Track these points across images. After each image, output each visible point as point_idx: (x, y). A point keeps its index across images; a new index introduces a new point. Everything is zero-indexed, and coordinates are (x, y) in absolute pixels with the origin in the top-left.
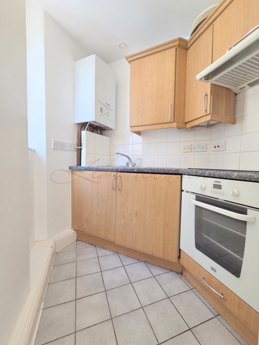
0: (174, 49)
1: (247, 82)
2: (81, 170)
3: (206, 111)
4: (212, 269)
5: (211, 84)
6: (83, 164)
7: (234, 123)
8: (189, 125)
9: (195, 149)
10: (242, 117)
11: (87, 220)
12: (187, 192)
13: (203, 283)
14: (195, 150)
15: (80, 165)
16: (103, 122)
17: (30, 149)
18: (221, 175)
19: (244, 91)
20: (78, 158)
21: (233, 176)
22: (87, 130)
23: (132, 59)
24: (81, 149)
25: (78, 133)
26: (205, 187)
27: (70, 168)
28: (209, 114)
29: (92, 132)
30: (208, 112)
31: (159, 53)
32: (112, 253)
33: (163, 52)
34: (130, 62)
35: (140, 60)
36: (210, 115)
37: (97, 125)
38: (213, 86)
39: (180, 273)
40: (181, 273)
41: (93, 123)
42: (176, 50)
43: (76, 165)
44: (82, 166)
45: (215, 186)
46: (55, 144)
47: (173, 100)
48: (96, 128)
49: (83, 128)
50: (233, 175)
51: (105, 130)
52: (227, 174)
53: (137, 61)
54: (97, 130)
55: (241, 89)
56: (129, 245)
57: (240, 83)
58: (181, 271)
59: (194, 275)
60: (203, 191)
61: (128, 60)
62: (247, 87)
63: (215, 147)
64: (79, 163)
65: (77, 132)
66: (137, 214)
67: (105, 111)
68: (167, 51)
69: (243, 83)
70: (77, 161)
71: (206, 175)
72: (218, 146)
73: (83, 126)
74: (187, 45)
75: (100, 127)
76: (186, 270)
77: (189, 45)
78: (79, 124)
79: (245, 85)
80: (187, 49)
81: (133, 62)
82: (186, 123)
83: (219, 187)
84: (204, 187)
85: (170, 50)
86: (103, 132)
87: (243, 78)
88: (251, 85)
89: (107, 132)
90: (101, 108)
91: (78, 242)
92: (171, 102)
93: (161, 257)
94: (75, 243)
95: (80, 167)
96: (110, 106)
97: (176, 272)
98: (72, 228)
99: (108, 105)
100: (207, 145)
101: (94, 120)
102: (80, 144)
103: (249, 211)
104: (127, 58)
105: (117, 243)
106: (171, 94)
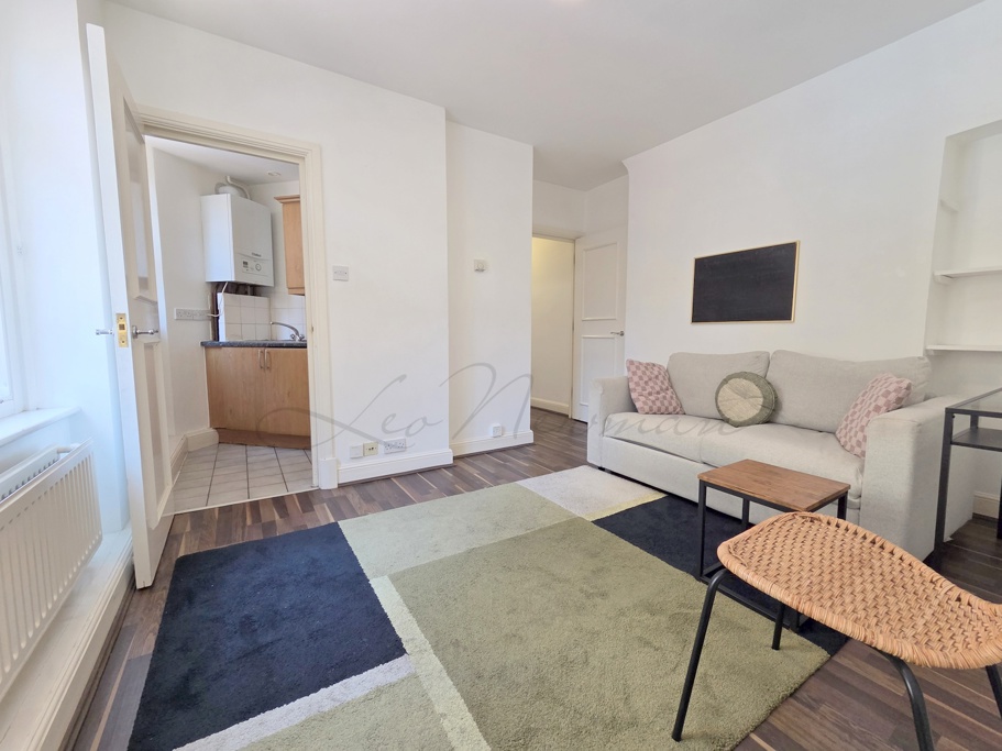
2: (219, 346)
15: (218, 339)
20: (214, 330)
22: (225, 291)
24: (217, 318)
25: (212, 295)
27: (202, 344)
32: (267, 447)
43: (211, 339)
46: (178, 313)
49: (219, 289)
64: (216, 337)
65: (209, 295)
67: (251, 264)
70: (213, 334)
73: (218, 286)
78: (211, 284)
90: (244, 262)
91: (221, 445)
94: (216, 446)
95: (217, 342)
96: (261, 256)
98: (211, 426)
99: (258, 256)
102: (215, 310)
105: (270, 431)
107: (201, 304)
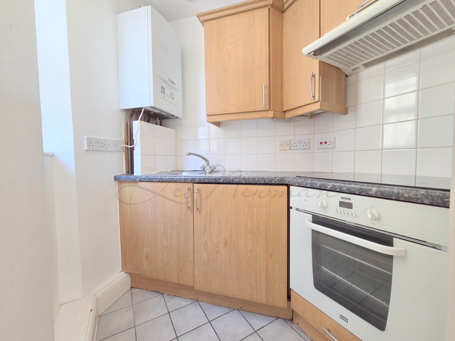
0: (267, 9)
1: (362, 61)
2: (134, 181)
3: (314, 97)
4: (342, 317)
5: (320, 61)
6: (138, 172)
7: (346, 113)
8: (288, 115)
9: (295, 145)
10: (356, 106)
11: (147, 256)
12: (297, 210)
13: (327, 337)
14: (295, 148)
15: (132, 173)
16: (165, 107)
17: (46, 155)
18: (353, 190)
19: (357, 73)
20: (127, 162)
21: (370, 193)
22: (141, 120)
23: (206, 18)
24: (132, 150)
25: (127, 123)
26: (327, 205)
27: (116, 178)
28: (318, 101)
29: (148, 121)
30: (317, 99)
31: (246, 13)
32: (189, 302)
33: (251, 12)
34: (203, 22)
35: (218, 20)
36: (319, 103)
37: (157, 111)
38: (322, 64)
39: (289, 320)
40: (292, 320)
41: (151, 109)
42: (269, 11)
43: (124, 172)
44: (135, 174)
45: (342, 204)
46: (90, 142)
47: (268, 79)
48: (154, 117)
49: (134, 116)
50: (370, 190)
51: (167, 118)
52: (361, 189)
53: (215, 21)
54: (156, 119)
55: (353, 70)
56: (215, 289)
57: (355, 62)
58: (291, 318)
59: (313, 325)
60: (323, 210)
61: (201, 18)
62: (362, 67)
63: (321, 143)
64: (131, 170)
65: (124, 123)
66: (226, 243)
67: (167, 91)
68: (257, 11)
69: (358, 63)
70: (127, 167)
71: (328, 188)
72: (326, 143)
73: (134, 113)
74: (283, 6)
75: (161, 115)
76: (298, 315)
77: (285, 6)
78: (127, 110)
79: (360, 65)
80: (283, 12)
81: (208, 22)
82: (284, 112)
83: (350, 206)
84: (325, 205)
85: (261, 10)
86: (164, 121)
87: (360, 56)
88: (367, 65)
89: (169, 122)
90: (162, 87)
91: (134, 290)
92: (265, 83)
93: (264, 302)
94: (130, 292)
95: (132, 177)
96: (174, 84)
97: (283, 319)
98: (123, 270)
99: (172, 82)
100: (310, 140)
101: (152, 105)
102: (130, 140)
103: (396, 241)
104: (199, 16)
105: (197, 287)
106: (265, 71)
107: (115, 134)
